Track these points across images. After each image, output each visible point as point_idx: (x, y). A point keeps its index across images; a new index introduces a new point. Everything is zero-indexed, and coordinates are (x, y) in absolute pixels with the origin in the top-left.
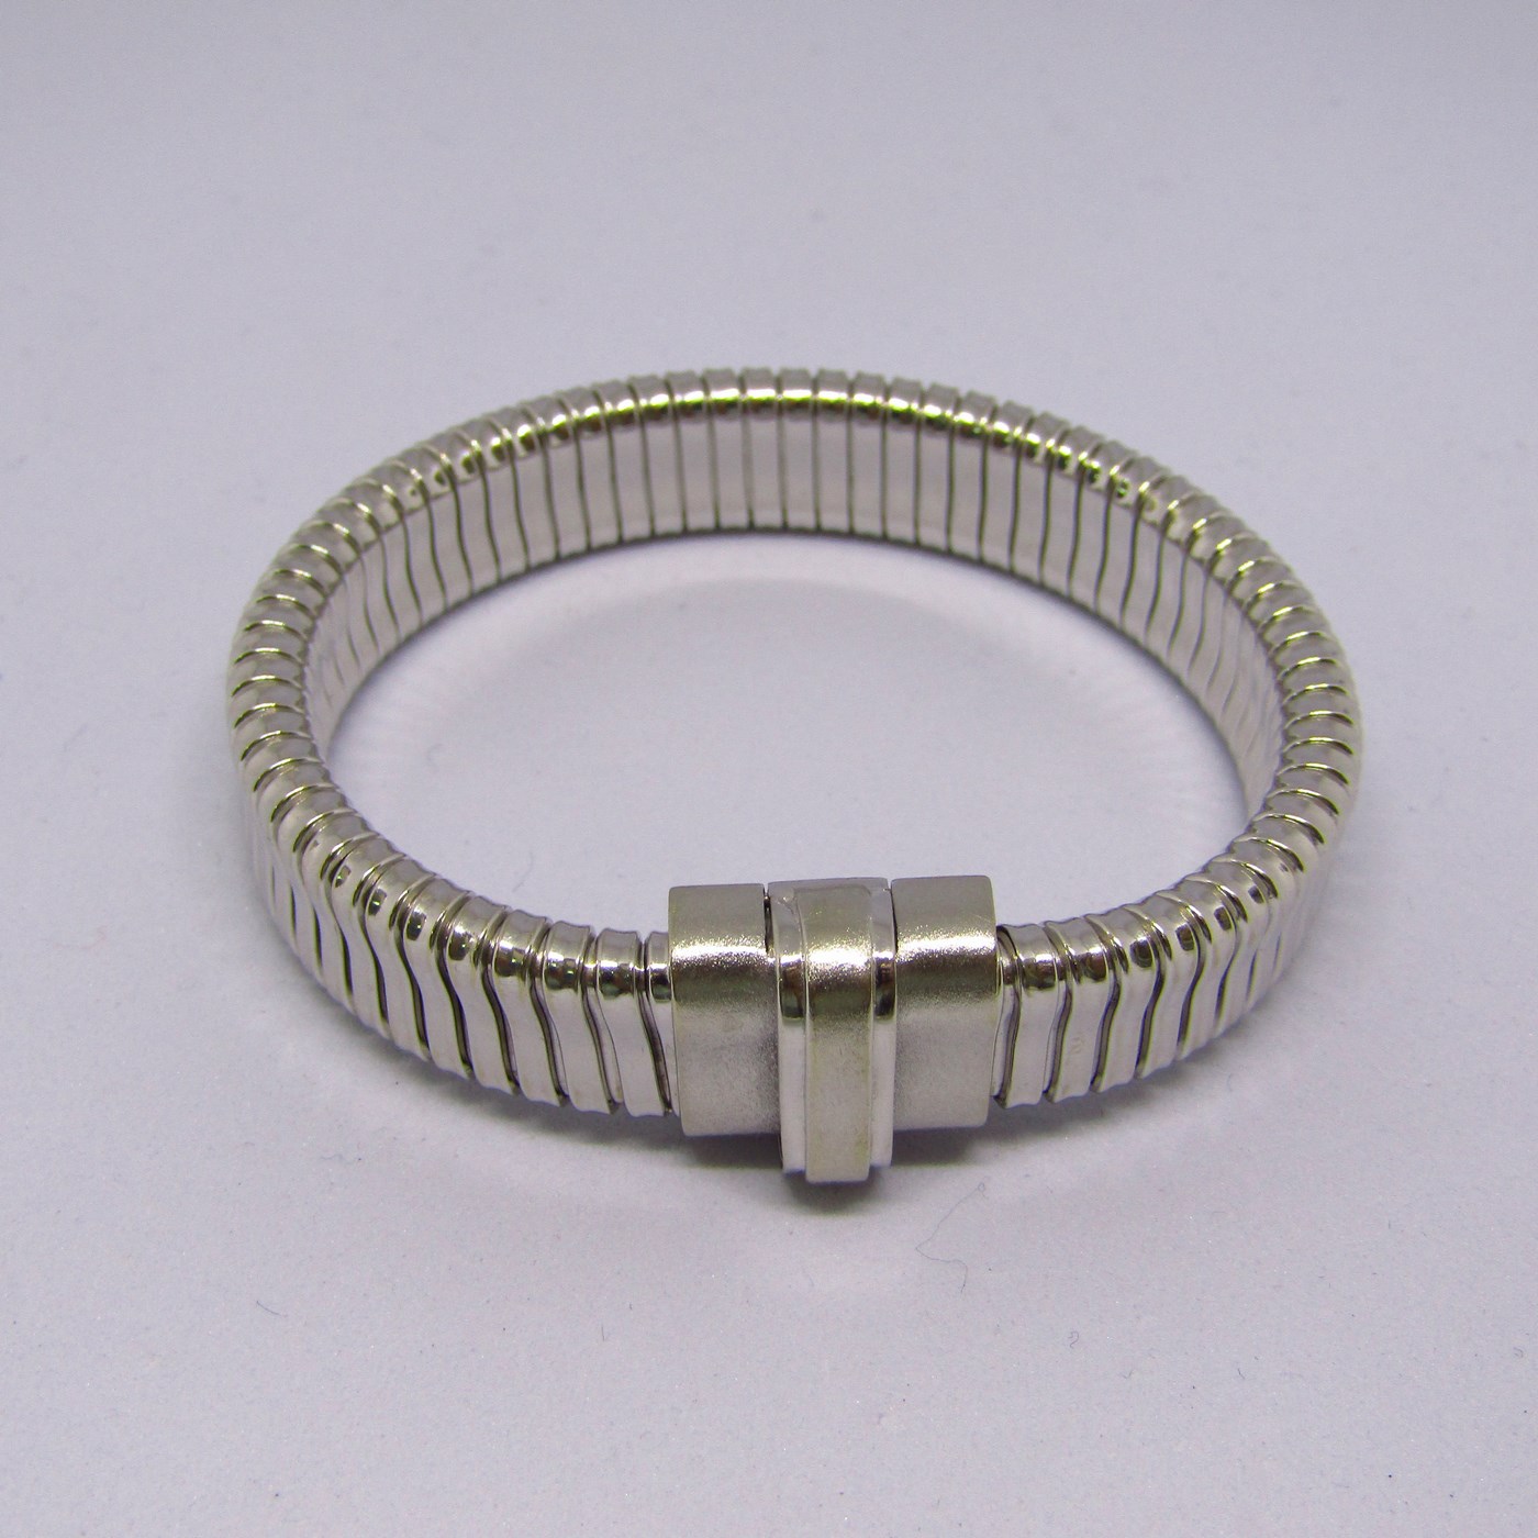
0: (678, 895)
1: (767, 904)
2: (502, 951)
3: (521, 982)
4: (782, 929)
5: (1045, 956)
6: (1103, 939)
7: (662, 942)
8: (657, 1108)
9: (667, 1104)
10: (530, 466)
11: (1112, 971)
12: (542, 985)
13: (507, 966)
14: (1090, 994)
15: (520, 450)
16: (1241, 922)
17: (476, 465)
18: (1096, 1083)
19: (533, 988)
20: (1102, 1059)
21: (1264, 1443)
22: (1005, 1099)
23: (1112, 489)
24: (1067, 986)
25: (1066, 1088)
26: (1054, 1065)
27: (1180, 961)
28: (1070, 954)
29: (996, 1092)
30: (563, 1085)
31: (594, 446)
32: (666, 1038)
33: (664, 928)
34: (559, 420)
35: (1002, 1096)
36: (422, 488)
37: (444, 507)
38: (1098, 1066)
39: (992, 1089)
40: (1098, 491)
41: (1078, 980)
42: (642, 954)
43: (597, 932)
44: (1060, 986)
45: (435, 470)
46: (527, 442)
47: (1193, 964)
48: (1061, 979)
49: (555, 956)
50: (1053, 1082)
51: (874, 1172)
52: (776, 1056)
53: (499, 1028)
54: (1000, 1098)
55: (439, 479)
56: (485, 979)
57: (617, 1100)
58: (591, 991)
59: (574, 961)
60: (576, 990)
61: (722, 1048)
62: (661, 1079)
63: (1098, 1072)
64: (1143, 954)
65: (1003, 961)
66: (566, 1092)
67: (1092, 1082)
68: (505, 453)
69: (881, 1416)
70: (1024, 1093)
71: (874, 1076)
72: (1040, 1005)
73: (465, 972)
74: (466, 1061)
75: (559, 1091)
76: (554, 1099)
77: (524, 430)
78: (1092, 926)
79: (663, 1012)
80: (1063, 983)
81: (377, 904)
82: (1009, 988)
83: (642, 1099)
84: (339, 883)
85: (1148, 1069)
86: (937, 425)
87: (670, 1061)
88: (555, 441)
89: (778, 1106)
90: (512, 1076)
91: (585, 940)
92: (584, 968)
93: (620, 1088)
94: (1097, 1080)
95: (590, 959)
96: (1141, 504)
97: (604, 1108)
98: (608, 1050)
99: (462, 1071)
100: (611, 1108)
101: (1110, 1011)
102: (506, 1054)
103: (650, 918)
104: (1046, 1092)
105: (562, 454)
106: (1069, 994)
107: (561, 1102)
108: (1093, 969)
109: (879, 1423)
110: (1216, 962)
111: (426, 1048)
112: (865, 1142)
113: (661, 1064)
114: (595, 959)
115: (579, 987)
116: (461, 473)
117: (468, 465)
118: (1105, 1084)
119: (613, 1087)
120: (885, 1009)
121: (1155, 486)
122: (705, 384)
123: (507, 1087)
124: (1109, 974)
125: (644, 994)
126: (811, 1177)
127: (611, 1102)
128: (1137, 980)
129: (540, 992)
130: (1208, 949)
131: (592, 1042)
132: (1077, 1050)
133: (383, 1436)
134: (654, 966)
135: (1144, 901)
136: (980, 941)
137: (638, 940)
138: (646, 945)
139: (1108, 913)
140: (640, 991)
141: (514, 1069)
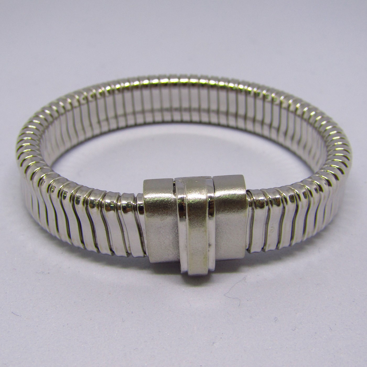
0: (146, 182)
1: (174, 185)
2: (91, 200)
3: (98, 209)
4: (178, 189)
5: (262, 198)
6: (280, 194)
7: (141, 196)
8: (142, 254)
9: (145, 253)
10: (110, 99)
11: (282, 204)
12: (104, 210)
13: (93, 204)
14: (276, 211)
15: (107, 94)
16: (321, 192)
17: (94, 96)
18: (278, 246)
19: (101, 211)
20: (280, 237)
21: (340, 349)
22: (250, 250)
23: (273, 100)
24: (268, 207)
25: (269, 245)
26: (265, 236)
27: (304, 202)
28: (269, 197)
29: (247, 248)
30: (112, 247)
31: (128, 95)
32: (143, 227)
33: (142, 192)
34: (118, 86)
35: (249, 249)
36: (79, 101)
37: (84, 108)
38: (279, 239)
39: (246, 246)
40: (268, 102)
41: (272, 205)
42: (135, 200)
43: (121, 194)
44: (266, 208)
45: (82, 97)
46: (109, 91)
47: (307, 202)
48: (266, 205)
49: (108, 201)
50: (265, 244)
51: (210, 272)
52: (178, 231)
53: (92, 227)
54: (248, 250)
55: (84, 99)
56: (87, 209)
57: (129, 252)
58: (119, 211)
59: (113, 202)
60: (115, 211)
61: (160, 227)
62: (142, 243)
63: (279, 242)
64: (292, 198)
65: (249, 199)
66: (113, 250)
67: (277, 246)
68: (103, 94)
69: (214, 343)
70: (256, 248)
71: (209, 235)
72: (260, 213)
73: (80, 208)
74: (82, 242)
75: (111, 250)
76: (110, 253)
77: (108, 88)
78: (276, 190)
79: (142, 218)
80: (267, 207)
81: (65, 195)
82: (250, 208)
83: (137, 252)
84: (53, 191)
85: (294, 242)
86: (223, 88)
87: (144, 235)
88: (116, 92)
89: (179, 250)
90: (96, 246)
91: (117, 196)
92: (117, 204)
93: (129, 247)
94: (279, 244)
95: (119, 201)
96: (281, 103)
97: (125, 255)
98: (125, 233)
99: (81, 246)
100: (127, 255)
101: (282, 217)
102: (94, 238)
103: (137, 189)
104: (263, 248)
105: (119, 97)
106: (269, 209)
107: (112, 254)
108: (277, 202)
109: (213, 345)
110: (314, 203)
111: (70, 239)
112: (206, 258)
113: (142, 238)
114: (120, 202)
115: (116, 210)
116: (90, 99)
117: (92, 96)
118: (281, 246)
119: (127, 246)
120: (211, 214)
121: (285, 98)
122: (159, 78)
123: (95, 250)
124: (281, 204)
125: (136, 212)
126: (190, 273)
127: (127, 252)
128: (290, 206)
129: (103, 212)
130: (312, 199)
131: (120, 229)
132: (272, 231)
133: (49, 351)
134: (139, 202)
135: (292, 185)
136: (241, 192)
137: (134, 196)
138: (136, 198)
139: (281, 187)
140: (135, 211)
141: (97, 243)
